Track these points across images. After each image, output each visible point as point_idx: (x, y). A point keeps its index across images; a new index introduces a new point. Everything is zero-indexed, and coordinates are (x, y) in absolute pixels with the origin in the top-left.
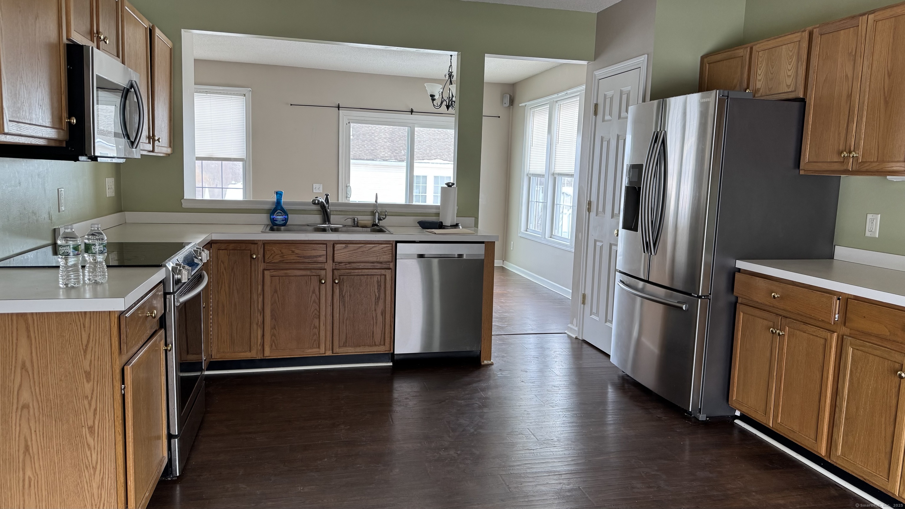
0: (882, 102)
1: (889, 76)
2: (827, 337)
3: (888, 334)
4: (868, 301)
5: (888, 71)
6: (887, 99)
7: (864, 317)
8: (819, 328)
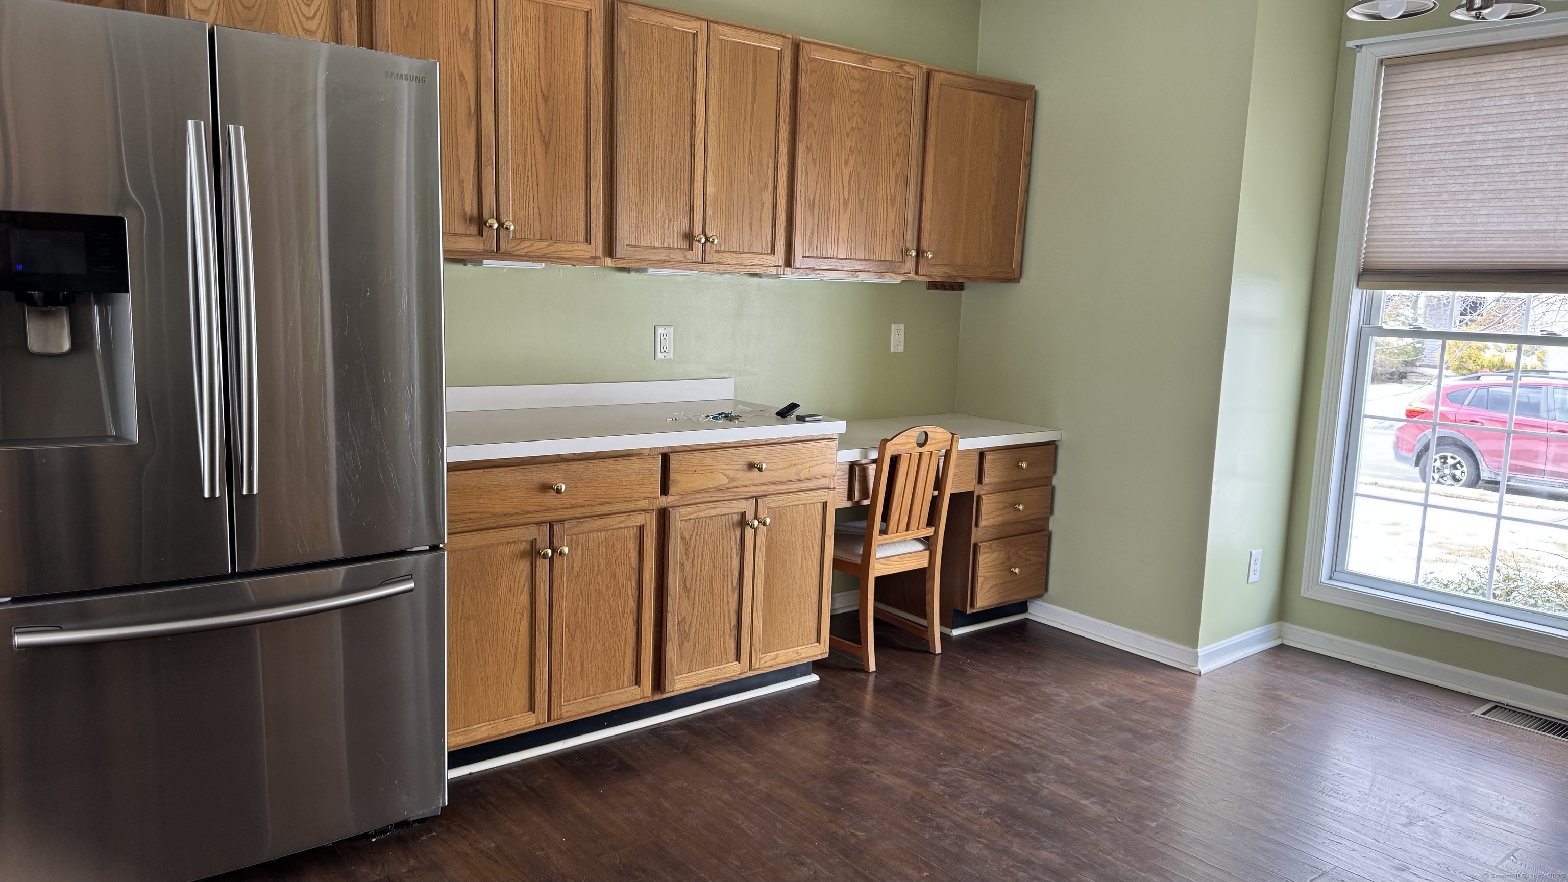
0: (538, 140)
1: (546, 100)
2: (645, 520)
3: (727, 481)
4: (689, 449)
5: (542, 91)
6: (546, 139)
7: (695, 471)
8: (628, 514)
